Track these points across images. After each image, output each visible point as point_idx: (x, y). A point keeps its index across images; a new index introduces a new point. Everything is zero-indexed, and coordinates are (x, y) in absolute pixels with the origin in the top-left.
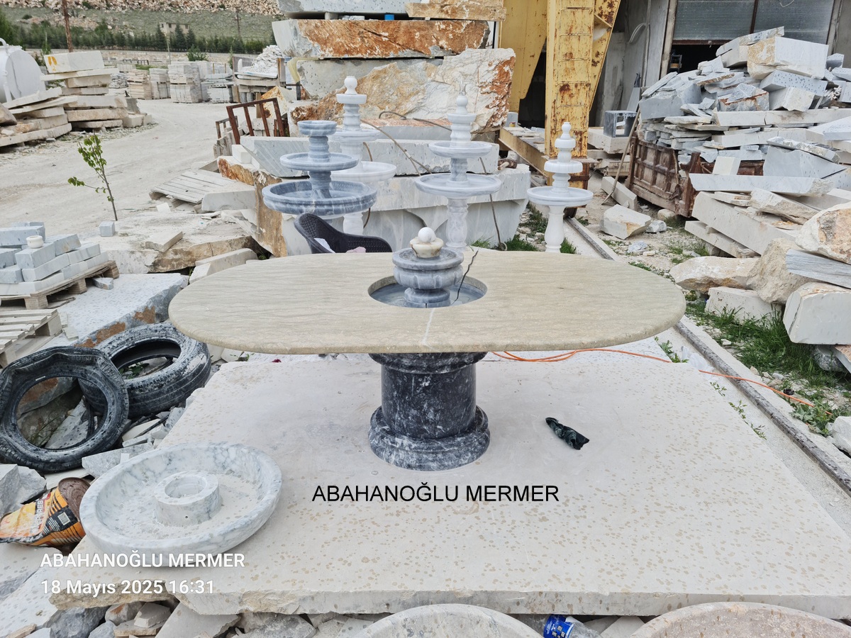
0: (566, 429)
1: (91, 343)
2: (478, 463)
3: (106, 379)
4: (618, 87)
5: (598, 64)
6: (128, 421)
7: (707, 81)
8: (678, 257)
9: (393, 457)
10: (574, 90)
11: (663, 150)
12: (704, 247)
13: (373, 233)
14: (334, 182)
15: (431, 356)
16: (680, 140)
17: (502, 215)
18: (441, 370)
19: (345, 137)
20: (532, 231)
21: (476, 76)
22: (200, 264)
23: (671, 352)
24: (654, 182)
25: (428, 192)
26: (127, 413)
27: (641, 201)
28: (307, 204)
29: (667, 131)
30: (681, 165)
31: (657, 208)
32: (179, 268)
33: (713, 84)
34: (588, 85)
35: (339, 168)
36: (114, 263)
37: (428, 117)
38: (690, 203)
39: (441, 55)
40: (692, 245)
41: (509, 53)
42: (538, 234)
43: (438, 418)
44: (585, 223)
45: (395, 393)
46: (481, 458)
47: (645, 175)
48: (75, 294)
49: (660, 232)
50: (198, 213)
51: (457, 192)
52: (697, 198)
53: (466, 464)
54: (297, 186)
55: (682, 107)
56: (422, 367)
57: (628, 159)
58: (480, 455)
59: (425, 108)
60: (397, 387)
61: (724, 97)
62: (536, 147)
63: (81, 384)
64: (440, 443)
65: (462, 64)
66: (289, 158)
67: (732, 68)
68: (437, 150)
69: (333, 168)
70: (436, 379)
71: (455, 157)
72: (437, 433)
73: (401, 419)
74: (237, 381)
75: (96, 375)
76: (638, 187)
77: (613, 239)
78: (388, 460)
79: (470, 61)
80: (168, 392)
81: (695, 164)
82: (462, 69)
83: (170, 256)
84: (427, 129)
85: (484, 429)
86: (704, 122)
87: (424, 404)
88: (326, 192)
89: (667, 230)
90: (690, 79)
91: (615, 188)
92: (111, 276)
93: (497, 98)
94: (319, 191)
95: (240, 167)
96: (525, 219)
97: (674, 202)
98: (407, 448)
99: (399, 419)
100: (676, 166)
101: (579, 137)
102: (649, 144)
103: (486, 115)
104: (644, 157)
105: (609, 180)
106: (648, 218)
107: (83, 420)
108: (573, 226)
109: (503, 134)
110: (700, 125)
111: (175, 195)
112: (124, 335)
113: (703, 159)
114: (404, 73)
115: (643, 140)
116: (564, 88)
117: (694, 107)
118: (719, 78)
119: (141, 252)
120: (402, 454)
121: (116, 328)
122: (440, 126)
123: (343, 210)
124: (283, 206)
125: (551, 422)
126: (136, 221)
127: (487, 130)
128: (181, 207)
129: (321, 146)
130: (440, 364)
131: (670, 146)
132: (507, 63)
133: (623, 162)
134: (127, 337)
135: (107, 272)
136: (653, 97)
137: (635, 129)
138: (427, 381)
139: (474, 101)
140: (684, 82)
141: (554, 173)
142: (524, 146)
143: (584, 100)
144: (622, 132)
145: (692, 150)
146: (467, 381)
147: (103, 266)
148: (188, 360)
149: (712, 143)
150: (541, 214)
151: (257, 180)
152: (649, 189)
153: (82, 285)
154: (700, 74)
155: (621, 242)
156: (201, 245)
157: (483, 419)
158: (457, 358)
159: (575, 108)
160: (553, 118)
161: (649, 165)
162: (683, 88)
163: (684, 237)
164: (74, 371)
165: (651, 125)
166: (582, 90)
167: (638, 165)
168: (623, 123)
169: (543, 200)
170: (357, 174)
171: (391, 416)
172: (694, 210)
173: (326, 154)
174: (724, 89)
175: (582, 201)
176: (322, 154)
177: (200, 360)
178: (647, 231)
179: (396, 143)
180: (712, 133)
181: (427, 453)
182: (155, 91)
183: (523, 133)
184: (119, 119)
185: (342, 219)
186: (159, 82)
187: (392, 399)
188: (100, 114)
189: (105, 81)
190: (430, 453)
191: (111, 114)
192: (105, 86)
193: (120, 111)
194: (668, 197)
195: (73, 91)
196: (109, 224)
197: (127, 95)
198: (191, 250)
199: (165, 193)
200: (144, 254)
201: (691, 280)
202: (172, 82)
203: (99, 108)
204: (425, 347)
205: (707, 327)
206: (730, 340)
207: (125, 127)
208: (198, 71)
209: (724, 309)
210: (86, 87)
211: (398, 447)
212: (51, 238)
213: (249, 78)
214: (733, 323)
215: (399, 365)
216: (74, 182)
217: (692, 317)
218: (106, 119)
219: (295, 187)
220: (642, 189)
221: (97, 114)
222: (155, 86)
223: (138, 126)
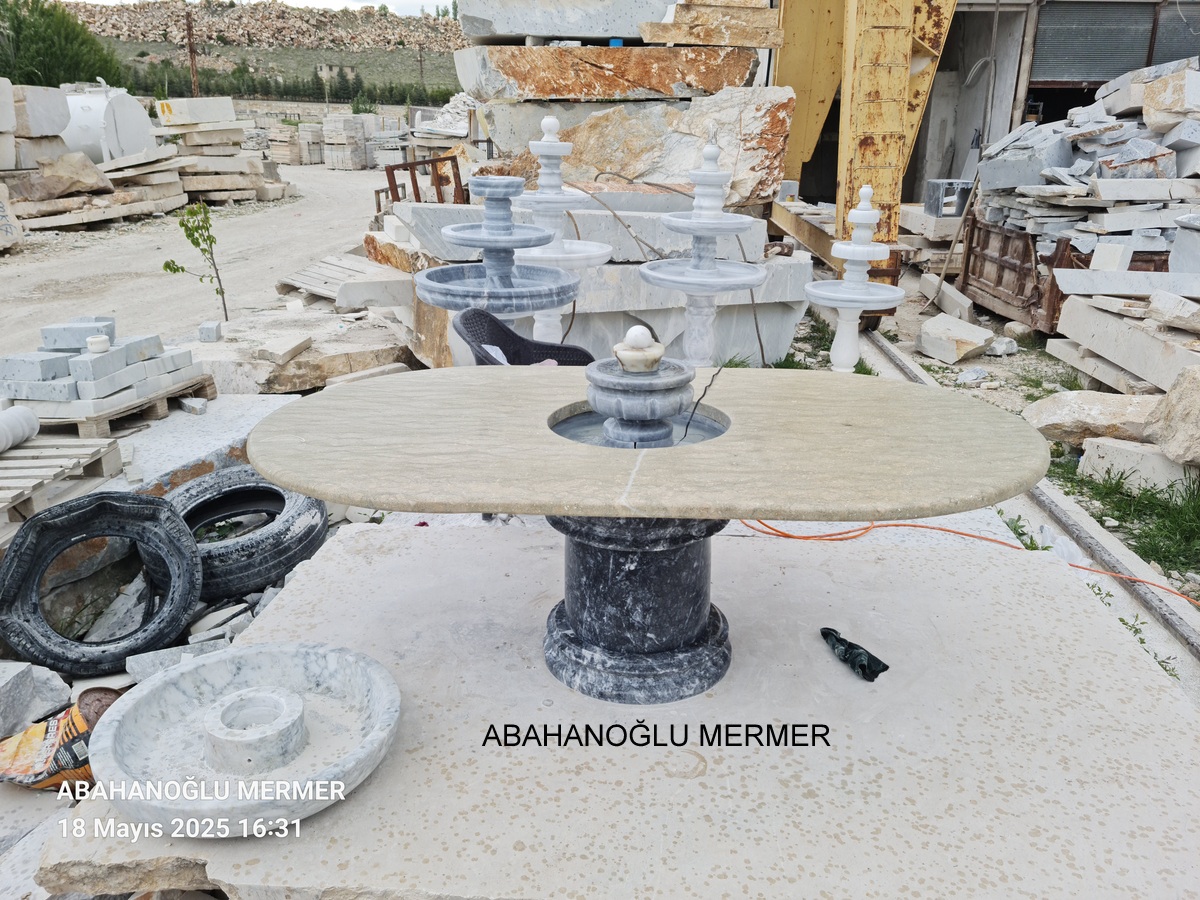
0: (851, 646)
1: (162, 489)
2: (710, 696)
3: (172, 542)
4: (948, 148)
5: (917, 109)
7: (1081, 135)
8: (1035, 392)
9: (577, 680)
10: (880, 145)
11: (1014, 235)
12: (1076, 379)
13: (575, 341)
14: (519, 267)
15: (638, 524)
16: (1039, 220)
17: (769, 326)
18: (655, 546)
19: (537, 202)
20: (815, 348)
21: (738, 126)
22: (332, 383)
23: (1023, 534)
24: (999, 282)
25: (658, 285)
27: (979, 310)
28: (476, 296)
29: (1020, 207)
30: (1041, 256)
31: (1004, 320)
32: (303, 388)
33: (1090, 139)
34: (902, 137)
35: (524, 244)
36: (211, 378)
37: (668, 182)
38: (1055, 313)
39: (688, 96)
40: (1057, 375)
41: (786, 93)
42: (822, 353)
43: (648, 620)
44: (894, 339)
45: (584, 579)
46: (716, 687)
47: (985, 272)
48: (151, 419)
49: (1008, 355)
50: (338, 313)
52: (1065, 306)
53: (691, 695)
54: (466, 272)
55: (1043, 172)
56: (624, 540)
57: (961, 248)
58: (714, 682)
59: (662, 170)
60: (587, 570)
61: (1109, 158)
62: (823, 228)
63: (139, 549)
64: (650, 660)
65: (718, 109)
66: (455, 230)
67: (1120, 116)
68: (673, 224)
69: (515, 244)
70: (646, 559)
71: (699, 234)
72: (646, 645)
73: (592, 619)
74: (358, 552)
75: (158, 534)
76: (975, 289)
77: (936, 363)
79: (729, 104)
80: (260, 563)
81: (1063, 255)
82: (717, 116)
83: (291, 370)
84: (662, 196)
85: (723, 640)
86: (1076, 193)
87: (627, 598)
88: (506, 280)
89: (1019, 352)
90: (1055, 132)
91: (939, 290)
92: (205, 396)
93: (767, 157)
94: (496, 279)
95: (393, 247)
96: (804, 332)
97: (1029, 311)
98: (599, 667)
99: (589, 620)
100: (1033, 258)
101: (887, 212)
102: (993, 226)
103: (749, 181)
104: (985, 245)
105: (933, 278)
106: (989, 333)
107: (139, 600)
108: (875, 343)
109: (776, 210)
110: (1071, 198)
111: (309, 287)
112: (208, 479)
113: (1074, 249)
114: (634, 121)
115: (985, 221)
116: (866, 142)
117: (1062, 173)
118: (1100, 130)
119: (252, 364)
120: (591, 676)
121: (200, 468)
122: (682, 193)
123: (529, 306)
124: (442, 298)
125: (828, 635)
126: (252, 322)
127: (751, 202)
128: (317, 305)
129: (500, 213)
130: (653, 537)
131: (1024, 229)
132: (783, 106)
133: (952, 253)
134: (212, 482)
135: (199, 390)
136: (1000, 157)
137: (972, 205)
138: (632, 562)
139: (734, 160)
140: (1047, 137)
142: (806, 227)
143: (895, 160)
144: (952, 210)
145: (1058, 235)
146: (695, 565)
147: (194, 382)
148: (292, 518)
149: (1090, 225)
150: (828, 325)
151: (415, 265)
152: (991, 292)
153: (162, 407)
154: (1070, 125)
155: (947, 368)
156: (335, 357)
157: (722, 625)
158: (680, 528)
159: (881, 171)
160: (848, 185)
161: (991, 257)
162: (1043, 145)
163: (1044, 364)
164: (128, 528)
165: (997, 198)
166: (893, 145)
168: (954, 198)
169: (830, 299)
170: (554, 256)
171: (578, 615)
172: (1060, 323)
173: (508, 224)
174: (1107, 146)
175: (887, 302)
176: (500, 224)
177: (312, 519)
178: (988, 353)
179: (615, 215)
180: (1088, 211)
181: (630, 676)
182: (306, 157)
183: (805, 210)
184: (252, 189)
185: (531, 321)
186: (310, 141)
187: (579, 588)
188: (227, 182)
189: (236, 138)
190: (634, 676)
191: (241, 182)
192: (236, 144)
193: (254, 178)
194: (1020, 304)
195: (193, 151)
196: (213, 325)
197: (265, 157)
198: (321, 364)
199: (297, 285)
200: (255, 367)
201: (1055, 426)
202: (327, 141)
203: (225, 173)
204: (624, 508)
205: (1080, 498)
206: (1117, 519)
207: (259, 200)
208: (363, 127)
209: (1108, 472)
210: (210, 145)
211: (585, 663)
212: (123, 340)
213: (429, 136)
214: (1121, 493)
215: (589, 535)
216: (171, 267)
217: (1056, 481)
218: (235, 188)
219: (463, 273)
220: (980, 292)
221: (222, 182)
222: (305, 148)
223: (277, 199)
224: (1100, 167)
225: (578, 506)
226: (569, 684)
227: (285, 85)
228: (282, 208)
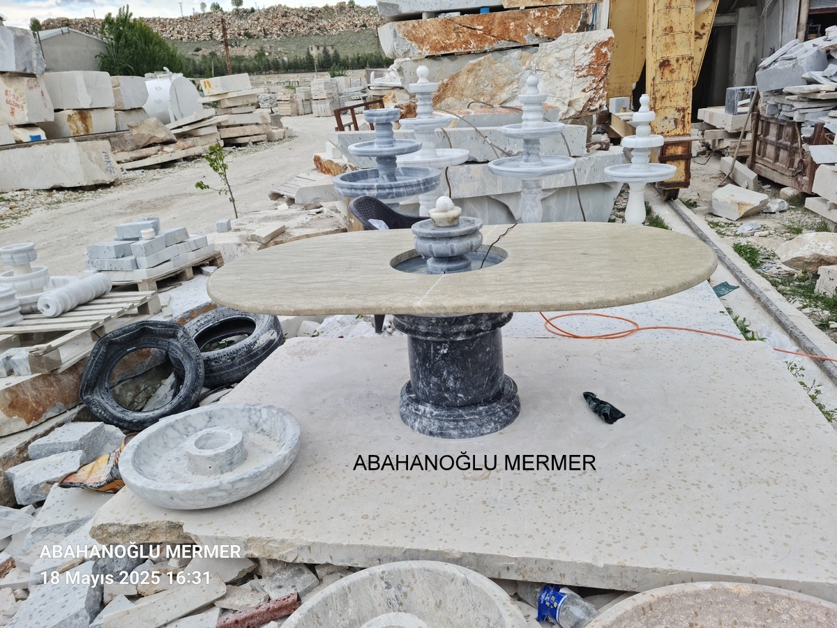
0: (601, 403)
1: (184, 321)
2: (501, 434)
3: (184, 350)
4: (751, 64)
5: (704, 36)
6: (204, 390)
7: (831, 46)
9: (417, 424)
10: (675, 65)
11: (785, 124)
12: (826, 226)
14: (401, 168)
16: (802, 111)
17: (590, 201)
19: (416, 125)
21: (572, 61)
23: (749, 331)
24: (776, 159)
26: (201, 381)
27: (762, 180)
28: (369, 188)
29: (788, 103)
30: (804, 138)
31: (780, 186)
34: (691, 58)
35: (402, 152)
36: (220, 253)
38: (812, 178)
39: (536, 43)
41: (607, 34)
43: (458, 385)
44: (691, 205)
45: (418, 360)
47: (767, 152)
48: (183, 280)
49: (780, 212)
51: (526, 172)
52: (818, 172)
54: (369, 174)
55: (804, 76)
56: (437, 333)
57: (750, 137)
58: (505, 426)
59: (518, 97)
60: (418, 355)
63: (171, 358)
64: (461, 411)
65: (558, 50)
66: (355, 146)
68: (508, 132)
69: (397, 152)
70: (453, 346)
71: (526, 138)
72: (458, 401)
73: (424, 386)
75: (177, 347)
76: (760, 165)
77: (723, 220)
78: (412, 427)
79: (566, 46)
80: (240, 364)
81: (818, 135)
82: (557, 55)
84: (513, 115)
86: (828, 90)
87: (443, 372)
88: (392, 176)
89: (788, 209)
90: (814, 46)
91: (733, 168)
92: (216, 265)
93: (594, 81)
94: (385, 177)
95: (331, 162)
97: (797, 179)
98: (429, 416)
99: (422, 387)
100: (799, 140)
101: (682, 114)
102: (771, 118)
103: (581, 99)
104: (766, 133)
105: (728, 160)
106: (765, 197)
107: (172, 388)
108: (674, 208)
109: (613, 119)
110: (824, 93)
111: (288, 194)
112: (211, 314)
113: (826, 130)
114: (499, 64)
115: (765, 115)
116: (664, 64)
117: (818, 75)
119: (247, 244)
120: (425, 421)
121: (208, 308)
123: (404, 193)
124: (348, 191)
125: (588, 396)
126: (251, 219)
127: (583, 114)
128: (292, 206)
129: (386, 133)
130: (455, 331)
131: (792, 118)
132: (605, 44)
133: (742, 140)
134: (213, 315)
135: (214, 261)
136: (772, 67)
137: (757, 104)
138: (445, 349)
139: (570, 85)
140: (808, 50)
141: (632, 149)
145: (816, 121)
146: (488, 350)
147: (210, 256)
148: (261, 335)
152: (771, 167)
153: (189, 273)
154: (826, 40)
155: (731, 224)
156: (300, 237)
158: (473, 325)
159: (676, 84)
160: (652, 96)
161: (771, 141)
162: (805, 55)
163: (805, 217)
164: (160, 343)
165: (773, 97)
166: (684, 65)
167: (761, 142)
169: (621, 177)
172: (814, 185)
173: (391, 140)
176: (386, 140)
177: (270, 336)
178: (765, 211)
179: (476, 130)
182: (301, 108)
183: (631, 118)
184: (264, 134)
185: (417, 206)
186: (304, 99)
188: (248, 130)
189: (255, 101)
190: (450, 420)
191: (257, 130)
192: (253, 105)
193: (265, 127)
194: (790, 174)
195: (225, 111)
196: (225, 221)
197: (272, 112)
199: (282, 193)
200: (249, 246)
201: (798, 259)
202: (314, 98)
203: (247, 125)
204: (419, 308)
205: (814, 310)
207: (269, 141)
208: (337, 86)
209: (836, 290)
210: (236, 107)
211: (420, 414)
212: (164, 231)
213: (380, 88)
216: (200, 185)
218: (252, 134)
219: (367, 175)
220: (763, 167)
221: (245, 131)
222: (300, 103)
223: (281, 139)
225: (391, 308)
227: (289, 62)
228: (283, 145)
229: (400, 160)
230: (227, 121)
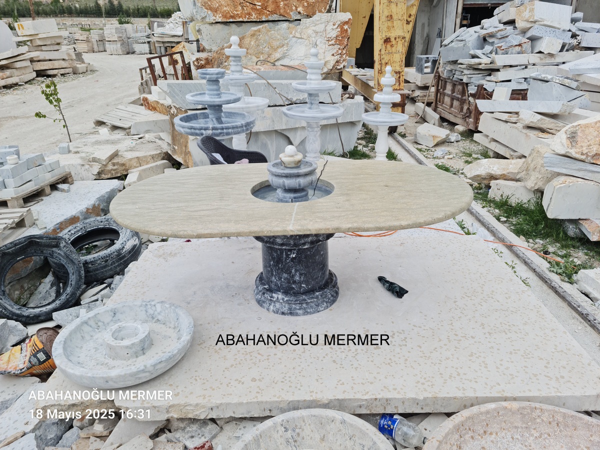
0: (392, 284)
1: (56, 231)
2: (331, 310)
3: (67, 257)
4: (426, 38)
5: (411, 23)
6: (84, 286)
7: (487, 34)
8: (469, 159)
9: (271, 307)
10: (394, 42)
11: (458, 83)
12: (487, 152)
13: (254, 148)
14: (225, 112)
15: (296, 237)
16: (469, 76)
17: (345, 133)
18: (304, 246)
19: (232, 80)
20: (367, 143)
21: (325, 33)
22: (131, 172)
23: (464, 228)
24: (451, 106)
25: (292, 118)
26: (83, 281)
27: (443, 120)
28: (206, 129)
29: (460, 69)
30: (470, 93)
31: (454, 124)
32: (117, 176)
33: (492, 35)
34: (404, 38)
35: (228, 102)
36: (70, 173)
37: (291, 64)
38: (477, 121)
39: (299, 18)
40: (479, 150)
41: (347, 16)
42: (370, 145)
43: (302, 279)
44: (404, 136)
45: (272, 263)
46: (333, 306)
47: (445, 101)
48: (43, 196)
49: (457, 142)
50: (128, 135)
51: (312, 117)
52: (482, 117)
53: (322, 310)
54: (198, 116)
55: (470, 52)
56: (290, 244)
57: (433, 89)
58: (332, 304)
59: (288, 57)
60: (273, 259)
61: (500, 45)
62: (368, 83)
63: (49, 261)
64: (304, 296)
65: (314, 25)
66: (192, 96)
67: (505, 24)
68: (298, 88)
69: (224, 103)
70: (300, 252)
71: (311, 92)
72: (302, 290)
73: (277, 280)
74: (160, 256)
75: (60, 254)
76: (440, 109)
77: (424, 147)
79: (319, 22)
80: (112, 265)
81: (480, 93)
82: (314, 28)
83: (110, 167)
84: (290, 72)
85: (335, 286)
86: (486, 63)
87: (292, 270)
88: (219, 120)
89: (461, 140)
90: (476, 32)
91: (424, 111)
92: (68, 183)
93: (339, 49)
94: (214, 119)
95: (158, 102)
96: (361, 135)
97: (466, 120)
98: (281, 301)
99: (275, 280)
100: (467, 94)
101: (398, 75)
102: (448, 79)
103: (332, 61)
104: (445, 88)
105: (420, 105)
106: (448, 132)
107: (52, 286)
108: (395, 139)
109: (344, 74)
110: (483, 65)
111: (111, 122)
112: (79, 225)
113: (485, 89)
114: (273, 32)
115: (443, 76)
116: (387, 41)
117: (479, 52)
118: (496, 31)
119: (89, 165)
120: (278, 305)
121: (73, 220)
122: (300, 70)
123: (232, 132)
124: (189, 131)
125: (381, 279)
126: (84, 142)
127: (333, 71)
128: (117, 131)
129: (215, 87)
130: (303, 242)
131: (462, 80)
132: (346, 23)
133: (430, 92)
134: (81, 227)
135: (65, 180)
136: (450, 45)
137: (438, 68)
138: (294, 254)
139: (323, 51)
140: (472, 34)
142: (360, 82)
143: (401, 49)
144: (428, 70)
145: (478, 83)
146: (322, 253)
147: (62, 176)
148: (125, 242)
149: (492, 78)
150: (373, 131)
151: (170, 112)
152: (448, 111)
153: (48, 190)
154: (482, 28)
155: (429, 150)
156: (131, 159)
157: (334, 278)
158: (314, 238)
159: (395, 55)
160: (379, 62)
161: (448, 94)
162: (470, 39)
163: (473, 145)
164: (45, 252)
165: (449, 65)
166: (400, 42)
167: (441, 94)
168: (429, 64)
169: (374, 122)
170: (241, 106)
171: (270, 279)
172: (479, 125)
173: (219, 92)
174: (500, 39)
175: (401, 122)
176: (215, 92)
177: (134, 242)
178: (447, 141)
179: (268, 83)
180: (491, 71)
181: (295, 304)
182: (95, 47)
183: (358, 73)
184: (70, 68)
185: (232, 138)
186: (98, 40)
187: (269, 267)
188: (56, 64)
189: (58, 41)
190: (297, 304)
191: (63, 64)
192: (58, 44)
193: (71, 62)
194: (461, 116)
195: (37, 49)
196: (65, 145)
197: (75, 49)
198: (125, 163)
199: (105, 121)
200: (91, 166)
201: (478, 176)
202: (107, 39)
203: (55, 60)
204: (292, 231)
205: (490, 209)
206: (506, 217)
207: (74, 73)
208: (126, 31)
209: (502, 196)
210: (46, 45)
211: (275, 300)
212: (25, 157)
213: (162, 36)
214: (508, 205)
215: (274, 243)
216: (38, 115)
217: (479, 202)
218: (61, 67)
220: (443, 111)
221: (53, 65)
222: (95, 43)
223: (84, 73)
224: (496, 49)
225: (271, 231)
226: (268, 309)
227: (80, 8)
228: (87, 77)
229: (225, 107)
230: (38, 57)
